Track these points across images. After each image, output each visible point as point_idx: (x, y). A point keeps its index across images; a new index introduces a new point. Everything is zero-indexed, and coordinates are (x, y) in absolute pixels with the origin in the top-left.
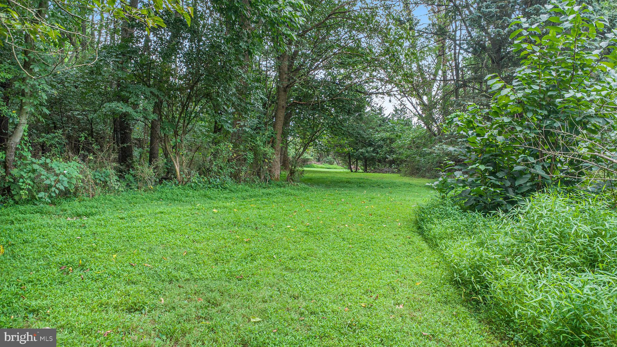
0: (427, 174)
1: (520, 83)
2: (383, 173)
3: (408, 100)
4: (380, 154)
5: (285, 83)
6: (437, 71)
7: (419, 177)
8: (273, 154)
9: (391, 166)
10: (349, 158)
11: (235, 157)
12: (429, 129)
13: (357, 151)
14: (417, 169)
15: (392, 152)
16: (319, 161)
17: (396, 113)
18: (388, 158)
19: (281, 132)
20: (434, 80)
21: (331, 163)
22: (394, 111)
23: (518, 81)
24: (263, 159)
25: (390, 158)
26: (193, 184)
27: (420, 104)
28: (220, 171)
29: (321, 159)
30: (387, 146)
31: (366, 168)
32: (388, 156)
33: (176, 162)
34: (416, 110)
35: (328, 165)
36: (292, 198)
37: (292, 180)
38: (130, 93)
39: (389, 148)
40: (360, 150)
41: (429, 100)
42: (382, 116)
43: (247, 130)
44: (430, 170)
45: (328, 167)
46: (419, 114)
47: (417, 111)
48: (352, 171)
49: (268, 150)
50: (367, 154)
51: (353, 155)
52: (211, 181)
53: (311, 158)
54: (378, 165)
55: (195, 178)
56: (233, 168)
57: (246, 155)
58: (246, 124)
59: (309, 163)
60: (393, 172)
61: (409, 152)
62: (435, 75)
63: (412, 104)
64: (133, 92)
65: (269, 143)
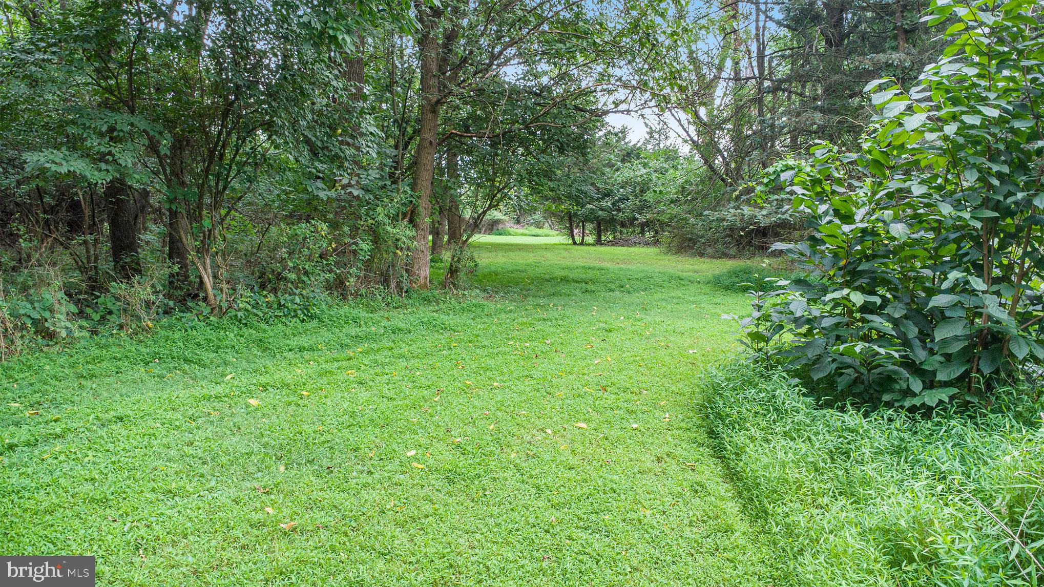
0: (709, 250)
1: (928, 94)
2: (629, 245)
3: (673, 115)
4: (623, 213)
5: (434, 97)
6: (723, 61)
7: (693, 255)
8: (411, 239)
9: (642, 232)
10: (570, 219)
11: (335, 250)
12: (711, 167)
13: (582, 207)
14: (690, 240)
15: (644, 207)
16: (518, 222)
17: (651, 137)
18: (637, 219)
19: (428, 192)
20: (717, 78)
21: (539, 225)
22: (648, 133)
23: (923, 90)
24: (392, 249)
25: (642, 219)
26: (240, 314)
27: (694, 122)
28: (305, 278)
29: (522, 220)
30: (636, 196)
31: (599, 236)
32: (638, 216)
33: (205, 269)
34: (687, 132)
35: (533, 230)
36: (444, 338)
37: (454, 285)
38: (85, 128)
39: (640, 201)
40: (589, 206)
41: (710, 114)
42: (626, 143)
43: (356, 193)
44: (711, 242)
45: (533, 233)
46: (692, 139)
47: (689, 135)
48: (575, 243)
49: (402, 231)
50: (600, 213)
51: (576, 215)
52: (283, 302)
53: (503, 217)
54: (621, 232)
55: (245, 298)
56: (331, 271)
57: (356, 244)
58: (353, 182)
59: (500, 226)
60: (647, 244)
61: (675, 210)
62: (720, 69)
63: (679, 121)
64: (89, 127)
65: (404, 215)
